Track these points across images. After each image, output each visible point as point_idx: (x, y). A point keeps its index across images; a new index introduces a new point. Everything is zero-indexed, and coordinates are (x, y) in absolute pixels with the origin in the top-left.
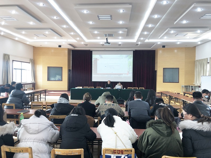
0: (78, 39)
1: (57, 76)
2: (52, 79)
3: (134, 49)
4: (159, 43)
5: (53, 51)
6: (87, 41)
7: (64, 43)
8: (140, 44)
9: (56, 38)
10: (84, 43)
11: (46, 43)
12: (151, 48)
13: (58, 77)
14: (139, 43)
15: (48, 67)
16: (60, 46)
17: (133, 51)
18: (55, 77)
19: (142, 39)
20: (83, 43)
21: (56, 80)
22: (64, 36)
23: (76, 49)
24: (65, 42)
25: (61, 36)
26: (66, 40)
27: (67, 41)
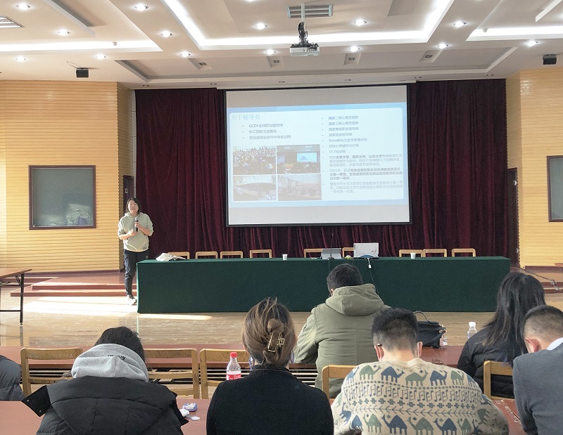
0: (166, 34)
1: (75, 207)
2: (52, 220)
3: (413, 77)
4: (531, 44)
5: (50, 96)
6: (205, 42)
7: (100, 57)
8: (445, 51)
9: (63, 32)
10: (193, 55)
11: (21, 59)
12: (487, 71)
13: (77, 211)
14: (442, 46)
15: (31, 167)
16: (82, 73)
17: (409, 86)
18: (63, 210)
19: (459, 24)
20: (185, 54)
21: (70, 223)
22: (101, 23)
23: (156, 83)
24: (107, 52)
25: (88, 24)
26: (108, 45)
27: (115, 47)
